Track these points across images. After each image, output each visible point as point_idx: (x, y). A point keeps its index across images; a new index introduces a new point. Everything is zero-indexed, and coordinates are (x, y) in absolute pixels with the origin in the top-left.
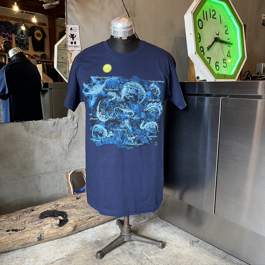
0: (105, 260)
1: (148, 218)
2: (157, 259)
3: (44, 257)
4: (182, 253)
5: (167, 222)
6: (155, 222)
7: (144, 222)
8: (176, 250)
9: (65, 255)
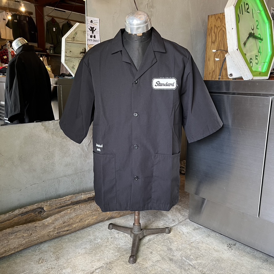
0: (146, 268)
1: (177, 221)
2: (200, 264)
3: (82, 267)
4: (222, 257)
5: (198, 225)
6: (186, 225)
7: (175, 226)
8: (215, 254)
9: (103, 264)
